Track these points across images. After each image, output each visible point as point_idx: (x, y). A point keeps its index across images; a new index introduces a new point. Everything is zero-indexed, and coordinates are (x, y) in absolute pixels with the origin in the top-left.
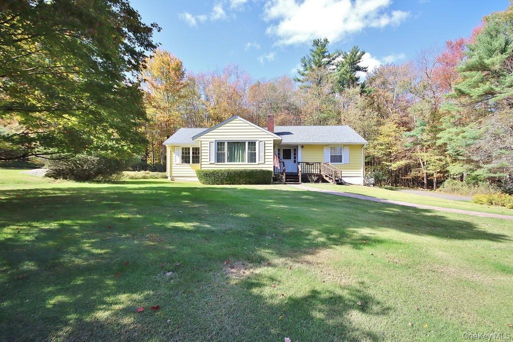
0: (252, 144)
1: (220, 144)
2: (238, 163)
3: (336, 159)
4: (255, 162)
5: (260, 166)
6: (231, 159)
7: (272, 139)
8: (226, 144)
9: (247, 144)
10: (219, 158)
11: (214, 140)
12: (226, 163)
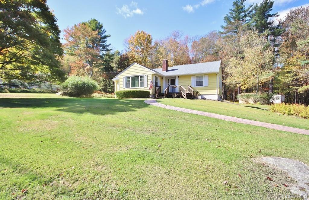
0: (142, 77)
1: (128, 78)
2: (136, 88)
3: (200, 83)
4: (143, 87)
5: (145, 89)
6: (133, 85)
7: (151, 74)
8: (130, 78)
9: (139, 77)
10: (127, 86)
11: (125, 76)
12: (130, 88)
